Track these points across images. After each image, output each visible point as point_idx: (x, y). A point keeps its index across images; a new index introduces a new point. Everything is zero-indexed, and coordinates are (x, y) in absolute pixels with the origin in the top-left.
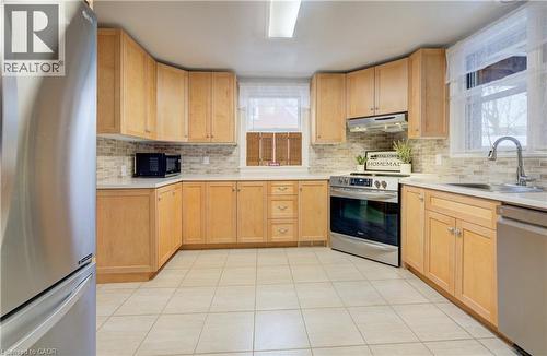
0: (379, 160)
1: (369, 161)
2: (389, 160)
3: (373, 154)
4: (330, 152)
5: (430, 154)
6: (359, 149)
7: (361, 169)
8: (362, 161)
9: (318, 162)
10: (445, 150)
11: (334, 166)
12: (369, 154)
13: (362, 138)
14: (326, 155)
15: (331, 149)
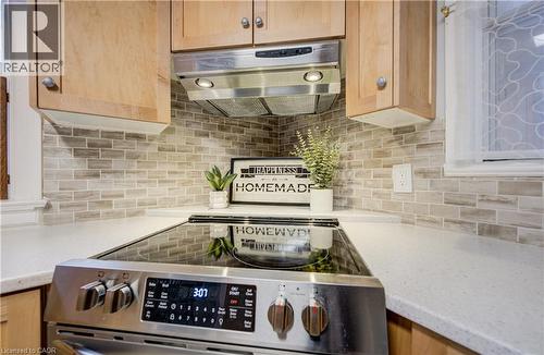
0: (258, 179)
1: (239, 181)
2: (280, 179)
3: (247, 165)
4: (133, 157)
5: (376, 165)
6: (216, 152)
7: (218, 205)
8: (220, 181)
9: (90, 185)
10: (426, 153)
11: (145, 197)
12: (239, 166)
13: (222, 128)
14: (116, 164)
15: (137, 147)
